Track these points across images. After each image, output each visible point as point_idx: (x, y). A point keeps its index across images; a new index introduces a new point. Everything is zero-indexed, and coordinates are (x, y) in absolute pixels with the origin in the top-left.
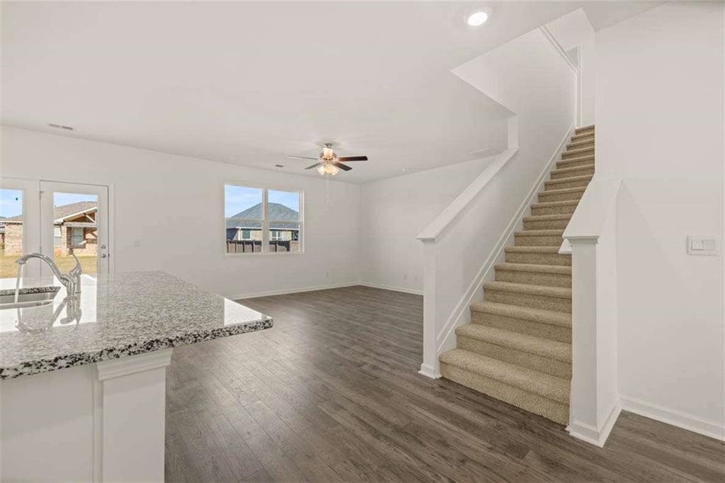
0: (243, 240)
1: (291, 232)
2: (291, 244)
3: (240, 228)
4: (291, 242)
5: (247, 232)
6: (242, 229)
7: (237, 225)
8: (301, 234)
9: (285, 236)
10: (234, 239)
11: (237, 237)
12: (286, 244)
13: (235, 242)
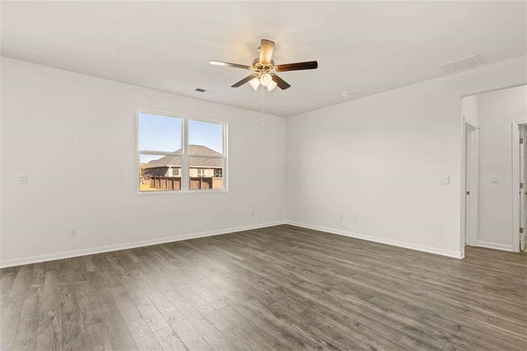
0: (172, 176)
1: (213, 170)
2: (213, 180)
3: (170, 166)
4: (213, 178)
5: (176, 169)
6: (172, 167)
7: (168, 163)
8: (225, 171)
9: (209, 173)
10: (165, 176)
11: (168, 175)
12: (209, 181)
13: (165, 179)
